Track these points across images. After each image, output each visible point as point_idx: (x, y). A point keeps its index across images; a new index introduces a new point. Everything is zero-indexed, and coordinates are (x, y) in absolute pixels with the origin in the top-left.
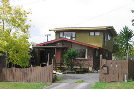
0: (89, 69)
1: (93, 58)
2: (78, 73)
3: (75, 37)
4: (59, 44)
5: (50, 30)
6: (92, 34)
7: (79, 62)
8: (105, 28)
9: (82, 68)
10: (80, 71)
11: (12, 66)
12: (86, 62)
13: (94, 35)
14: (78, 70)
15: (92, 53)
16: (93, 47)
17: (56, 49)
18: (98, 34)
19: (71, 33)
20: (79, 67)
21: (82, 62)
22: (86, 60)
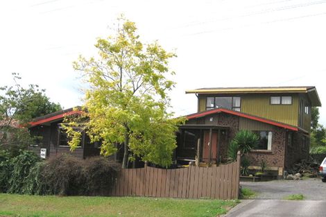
0: (278, 171)
1: (283, 148)
2: (259, 179)
3: (240, 107)
4: (211, 120)
5: (187, 93)
6: (275, 101)
7: (255, 156)
8: (305, 89)
9: (265, 169)
10: (263, 176)
11: (145, 165)
12: (269, 157)
13: (279, 103)
14: (258, 174)
15: (283, 140)
16: (285, 127)
17: (211, 130)
18: (287, 101)
19: (231, 98)
20: (260, 168)
21: (260, 157)
22: (269, 153)
